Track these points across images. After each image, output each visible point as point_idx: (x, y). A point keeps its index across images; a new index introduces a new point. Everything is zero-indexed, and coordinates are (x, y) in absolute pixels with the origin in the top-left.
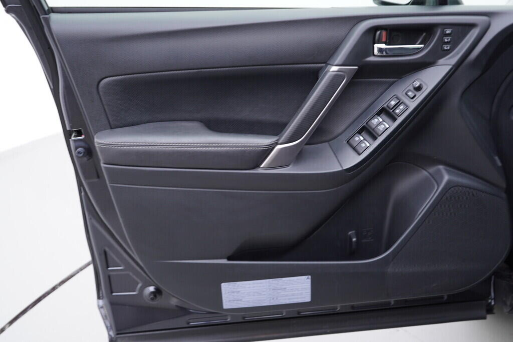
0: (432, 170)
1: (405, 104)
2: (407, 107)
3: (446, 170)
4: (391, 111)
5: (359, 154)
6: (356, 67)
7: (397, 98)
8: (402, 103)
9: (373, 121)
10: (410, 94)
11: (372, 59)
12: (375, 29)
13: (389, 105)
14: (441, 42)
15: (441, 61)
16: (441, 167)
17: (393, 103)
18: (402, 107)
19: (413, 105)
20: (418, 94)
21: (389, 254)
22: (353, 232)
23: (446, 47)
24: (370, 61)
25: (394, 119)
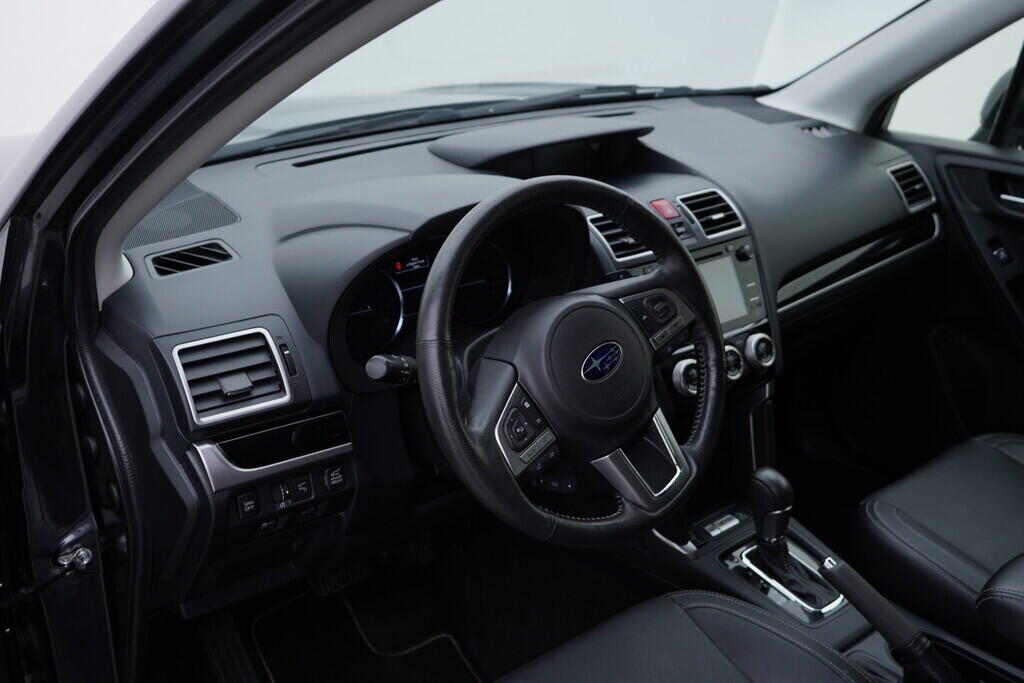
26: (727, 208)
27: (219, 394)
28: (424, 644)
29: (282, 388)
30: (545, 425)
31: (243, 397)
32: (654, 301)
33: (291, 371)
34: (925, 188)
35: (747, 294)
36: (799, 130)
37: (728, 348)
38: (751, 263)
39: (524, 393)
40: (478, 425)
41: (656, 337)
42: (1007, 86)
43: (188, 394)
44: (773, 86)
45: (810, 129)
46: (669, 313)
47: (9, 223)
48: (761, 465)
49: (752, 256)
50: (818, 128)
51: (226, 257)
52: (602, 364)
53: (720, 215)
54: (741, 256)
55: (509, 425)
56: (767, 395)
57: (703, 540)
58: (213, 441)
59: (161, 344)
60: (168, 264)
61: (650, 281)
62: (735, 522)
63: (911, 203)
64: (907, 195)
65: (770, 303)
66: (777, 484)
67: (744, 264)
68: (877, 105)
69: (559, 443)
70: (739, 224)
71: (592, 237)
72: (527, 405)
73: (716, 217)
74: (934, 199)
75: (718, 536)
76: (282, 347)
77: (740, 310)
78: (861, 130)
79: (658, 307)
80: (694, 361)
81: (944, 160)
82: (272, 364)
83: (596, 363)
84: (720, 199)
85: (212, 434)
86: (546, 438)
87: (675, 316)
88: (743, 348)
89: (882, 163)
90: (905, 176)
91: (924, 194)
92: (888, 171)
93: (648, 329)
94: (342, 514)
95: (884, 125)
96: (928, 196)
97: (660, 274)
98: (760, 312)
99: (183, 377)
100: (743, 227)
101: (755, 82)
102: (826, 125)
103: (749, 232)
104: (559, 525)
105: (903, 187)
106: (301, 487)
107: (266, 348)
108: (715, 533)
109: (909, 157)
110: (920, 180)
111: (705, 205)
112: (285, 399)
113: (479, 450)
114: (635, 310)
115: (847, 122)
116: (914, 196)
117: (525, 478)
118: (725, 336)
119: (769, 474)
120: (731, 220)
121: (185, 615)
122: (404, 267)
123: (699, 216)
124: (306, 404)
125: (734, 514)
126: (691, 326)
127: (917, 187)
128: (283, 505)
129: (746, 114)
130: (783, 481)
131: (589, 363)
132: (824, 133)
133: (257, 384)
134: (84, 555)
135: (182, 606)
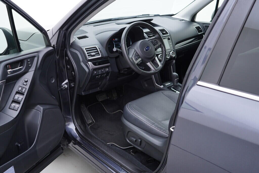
0: (36, 108)
1: (25, 88)
2: (26, 89)
3: (40, 106)
4: (21, 92)
5: (17, 111)
6: (5, 80)
7: (20, 86)
8: (23, 88)
9: (15, 98)
10: (25, 84)
11: (9, 76)
12: (7, 65)
13: (19, 90)
14: (28, 64)
15: (30, 70)
16: (38, 106)
17: (20, 89)
18: (24, 89)
19: (27, 87)
20: (27, 83)
21: (35, 143)
22: (17, 143)
23: (30, 65)
24: (9, 77)
25: (23, 94)
26: (166, 31)
27: (91, 55)
28: (116, 112)
29: (100, 55)
30: (139, 57)
31: (94, 56)
32: (155, 41)
33: (101, 52)
34: (201, 30)
35: (170, 45)
36: (179, 21)
37: (167, 53)
38: (170, 40)
39: (136, 53)
40: (130, 56)
41: (155, 46)
42: (214, 13)
43: (87, 55)
44: (174, 14)
45: (181, 21)
46: (157, 43)
47: (59, 30)
48: (173, 72)
49: (170, 39)
50: (182, 20)
51: (88, 37)
52: (148, 49)
53: (165, 32)
54: (169, 39)
55: (135, 57)
56: (174, 62)
57: (164, 86)
58: (91, 62)
59: (82, 48)
60: (80, 38)
61: (154, 38)
62: (170, 83)
63: (199, 33)
64: (198, 31)
65: (174, 48)
66: (176, 75)
67: (169, 40)
68: (193, 15)
69: (142, 60)
70: (168, 34)
71: (144, 35)
72: (137, 54)
73: (164, 32)
74: (203, 32)
75: (167, 85)
76: (99, 49)
77: (169, 48)
78: (190, 21)
79: (155, 42)
80: (161, 55)
81: (204, 25)
82: (98, 51)
83: (147, 49)
84: (165, 30)
85: (90, 60)
86: (140, 59)
87: (158, 43)
88: (170, 54)
89: (193, 26)
90: (198, 28)
91: (201, 31)
92: (195, 27)
93: (154, 45)
94: (108, 77)
95: (194, 20)
96: (202, 32)
97: (156, 37)
98: (172, 48)
99: (86, 52)
100: (169, 34)
101: (171, 13)
102: (184, 20)
103: (170, 35)
104: (142, 71)
105: (197, 30)
106: (102, 70)
107: (97, 49)
108: (166, 85)
109: (199, 25)
110: (201, 29)
111: (162, 31)
112: (100, 56)
113: (131, 60)
114: (152, 42)
115: (188, 19)
116: (199, 31)
117: (137, 64)
118: (167, 51)
119: (175, 73)
120: (167, 33)
121: (83, 94)
122: (114, 40)
123: (161, 32)
124: (103, 57)
125: (169, 82)
126: (161, 45)
127: (200, 30)
128: (100, 73)
129: (170, 18)
130: (177, 74)
131: (146, 48)
132: (183, 21)
133: (96, 54)
134: (66, 86)
135: (83, 93)
